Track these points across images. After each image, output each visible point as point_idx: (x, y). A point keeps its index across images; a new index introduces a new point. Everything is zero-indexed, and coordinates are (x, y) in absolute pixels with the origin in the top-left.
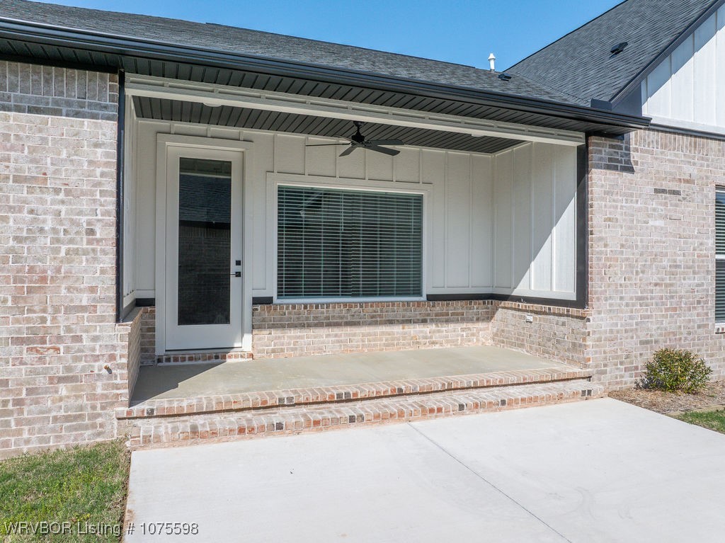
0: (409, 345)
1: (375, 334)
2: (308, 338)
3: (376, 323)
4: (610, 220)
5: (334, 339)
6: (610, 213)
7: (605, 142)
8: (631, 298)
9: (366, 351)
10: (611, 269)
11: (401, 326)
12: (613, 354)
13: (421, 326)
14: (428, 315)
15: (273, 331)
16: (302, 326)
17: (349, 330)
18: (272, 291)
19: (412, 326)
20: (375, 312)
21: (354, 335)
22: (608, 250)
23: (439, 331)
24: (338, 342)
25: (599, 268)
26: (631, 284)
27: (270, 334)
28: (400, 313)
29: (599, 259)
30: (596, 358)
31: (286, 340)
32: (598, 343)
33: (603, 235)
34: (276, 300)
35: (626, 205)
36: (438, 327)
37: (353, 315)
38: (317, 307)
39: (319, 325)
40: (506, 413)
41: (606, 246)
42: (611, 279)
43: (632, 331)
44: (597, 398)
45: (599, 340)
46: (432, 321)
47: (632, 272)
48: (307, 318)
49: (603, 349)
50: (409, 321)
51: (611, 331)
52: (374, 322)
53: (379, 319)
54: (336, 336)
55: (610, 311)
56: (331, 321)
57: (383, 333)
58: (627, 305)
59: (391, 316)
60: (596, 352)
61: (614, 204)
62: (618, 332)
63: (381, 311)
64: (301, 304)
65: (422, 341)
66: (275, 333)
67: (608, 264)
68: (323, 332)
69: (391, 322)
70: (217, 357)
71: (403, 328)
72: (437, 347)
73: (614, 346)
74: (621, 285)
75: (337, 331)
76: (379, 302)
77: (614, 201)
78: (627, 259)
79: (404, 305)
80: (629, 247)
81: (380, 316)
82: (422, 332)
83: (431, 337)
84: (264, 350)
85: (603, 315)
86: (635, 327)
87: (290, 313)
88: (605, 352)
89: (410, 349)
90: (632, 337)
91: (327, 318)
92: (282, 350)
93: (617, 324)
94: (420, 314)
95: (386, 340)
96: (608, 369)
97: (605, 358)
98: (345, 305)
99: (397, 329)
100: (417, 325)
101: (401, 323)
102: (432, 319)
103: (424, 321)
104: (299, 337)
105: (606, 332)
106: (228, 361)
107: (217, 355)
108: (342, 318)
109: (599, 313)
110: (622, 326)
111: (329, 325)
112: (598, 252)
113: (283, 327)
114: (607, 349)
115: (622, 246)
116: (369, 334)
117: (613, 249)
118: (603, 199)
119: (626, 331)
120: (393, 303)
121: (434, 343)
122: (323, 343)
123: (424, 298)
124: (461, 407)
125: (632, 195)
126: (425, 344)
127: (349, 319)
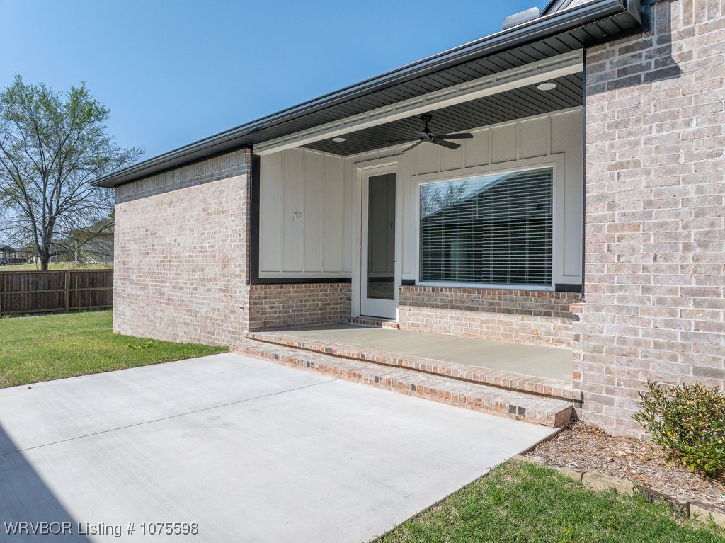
0: (529, 339)
1: (493, 322)
2: (436, 317)
3: (494, 311)
4: (621, 165)
5: (456, 322)
6: (622, 155)
7: (612, 48)
8: (672, 291)
9: (484, 338)
10: (623, 242)
11: (520, 317)
12: (627, 378)
13: (544, 319)
14: (553, 307)
15: (412, 308)
16: (432, 306)
17: (469, 314)
18: (415, 275)
19: (532, 318)
20: (493, 299)
21: (474, 320)
22: (617, 213)
23: (566, 329)
24: (460, 324)
25: (598, 241)
26: (670, 267)
27: (410, 310)
28: (519, 303)
29: (599, 229)
30: (591, 376)
31: (421, 318)
32: (594, 354)
33: (606, 191)
34: (417, 283)
35: (658, 135)
36: (565, 323)
37: (473, 301)
38: (442, 291)
39: (444, 307)
40: (414, 400)
41: (612, 206)
42: (622, 259)
43: (671, 346)
44: (533, 423)
45: (598, 350)
46: (557, 315)
47: (674, 247)
48: (436, 300)
49: (604, 366)
50: (529, 313)
51: (622, 341)
52: (492, 308)
53: (497, 307)
54: (458, 319)
55: (622, 308)
56: (454, 304)
57: (501, 322)
58: (660, 301)
59: (509, 305)
60: (591, 368)
61: (632, 138)
62: (638, 343)
63: (499, 299)
64: (430, 287)
65: (545, 337)
66: (414, 309)
67: (617, 235)
68: (448, 313)
69: (509, 311)
70: (377, 324)
71: (523, 320)
72: (563, 347)
73: (628, 365)
74: (645, 268)
75: (458, 313)
76: (496, 289)
77: (630, 134)
78: (661, 225)
79: (522, 294)
80: (667, 204)
81: (498, 304)
82: (545, 326)
83: (555, 334)
84: (406, 323)
85: (604, 313)
86: (679, 340)
87: (423, 294)
88: (608, 371)
89: (529, 344)
90: (674, 358)
91: (451, 301)
92: (418, 325)
93: (635, 332)
94: (543, 306)
95: (504, 330)
96: (617, 399)
97: (611, 381)
98: (465, 290)
99: (516, 320)
100: (538, 318)
101: (521, 314)
102: (557, 313)
103: (547, 314)
104: (429, 316)
105: (611, 340)
106: (384, 327)
107: (375, 321)
108: (463, 302)
109: (598, 309)
110: (646, 334)
111: (452, 308)
112: (595, 219)
113: (418, 305)
114: (614, 367)
115: (649, 204)
116: (487, 321)
117: (627, 211)
118: (604, 137)
119: (657, 345)
120: (511, 291)
121: (559, 342)
122: (448, 323)
123: (553, 288)
124: (377, 379)
125: (674, 115)
126: (548, 341)
127: (469, 304)
